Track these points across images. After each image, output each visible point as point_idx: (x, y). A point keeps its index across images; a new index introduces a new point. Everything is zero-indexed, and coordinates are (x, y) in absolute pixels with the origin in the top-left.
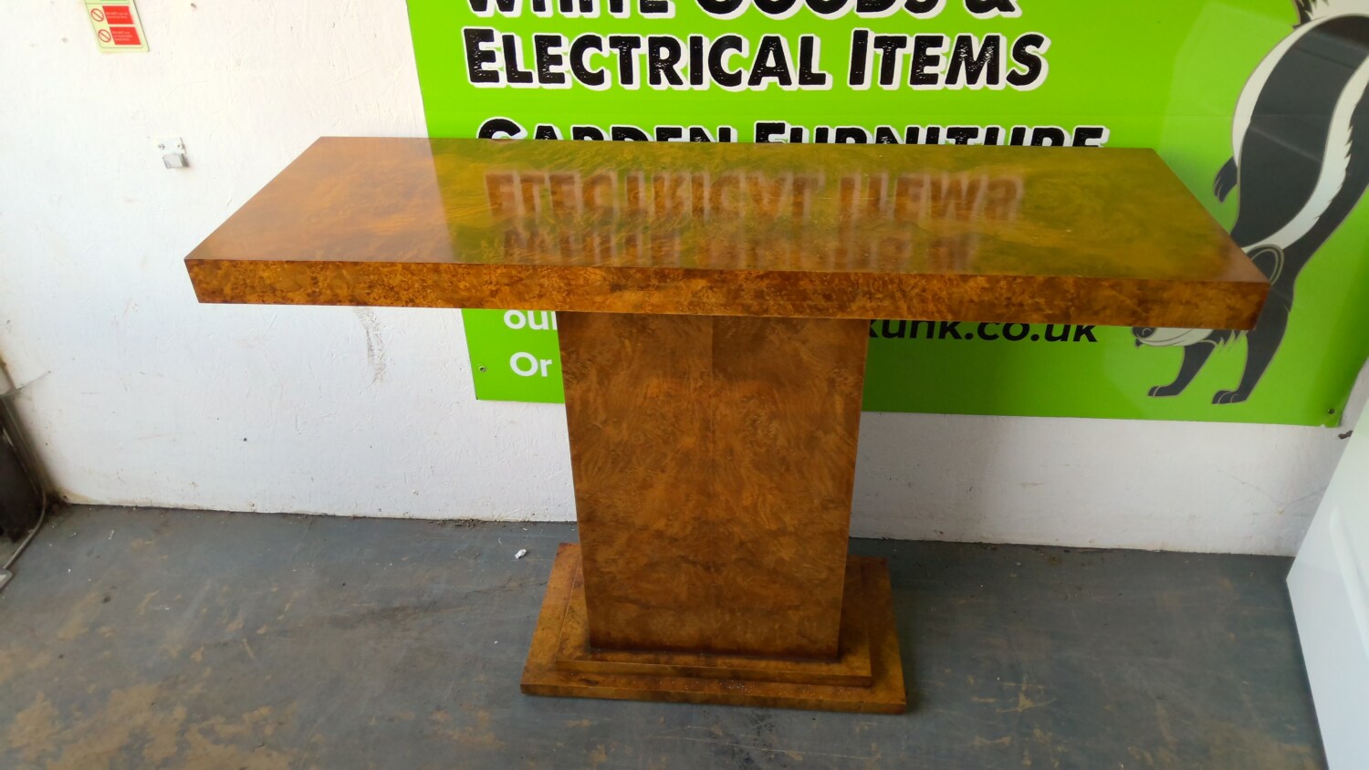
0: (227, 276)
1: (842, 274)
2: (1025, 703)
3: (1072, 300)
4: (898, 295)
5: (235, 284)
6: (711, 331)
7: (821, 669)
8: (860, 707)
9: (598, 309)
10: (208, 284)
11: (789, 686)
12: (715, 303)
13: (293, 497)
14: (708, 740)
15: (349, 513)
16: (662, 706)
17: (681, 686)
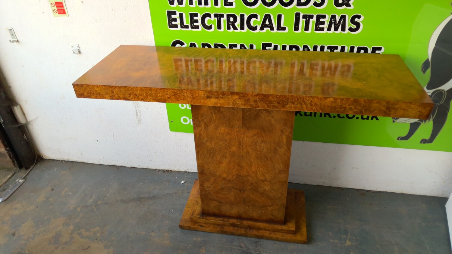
0: (85, 90)
1: (284, 95)
2: (348, 243)
3: (363, 107)
4: (303, 103)
5: (88, 92)
6: (242, 112)
7: (279, 227)
8: (291, 240)
9: (202, 104)
10: (79, 92)
11: (267, 232)
12: (241, 104)
13: (112, 160)
14: (239, 248)
15: (130, 166)
16: (225, 236)
17: (231, 229)
